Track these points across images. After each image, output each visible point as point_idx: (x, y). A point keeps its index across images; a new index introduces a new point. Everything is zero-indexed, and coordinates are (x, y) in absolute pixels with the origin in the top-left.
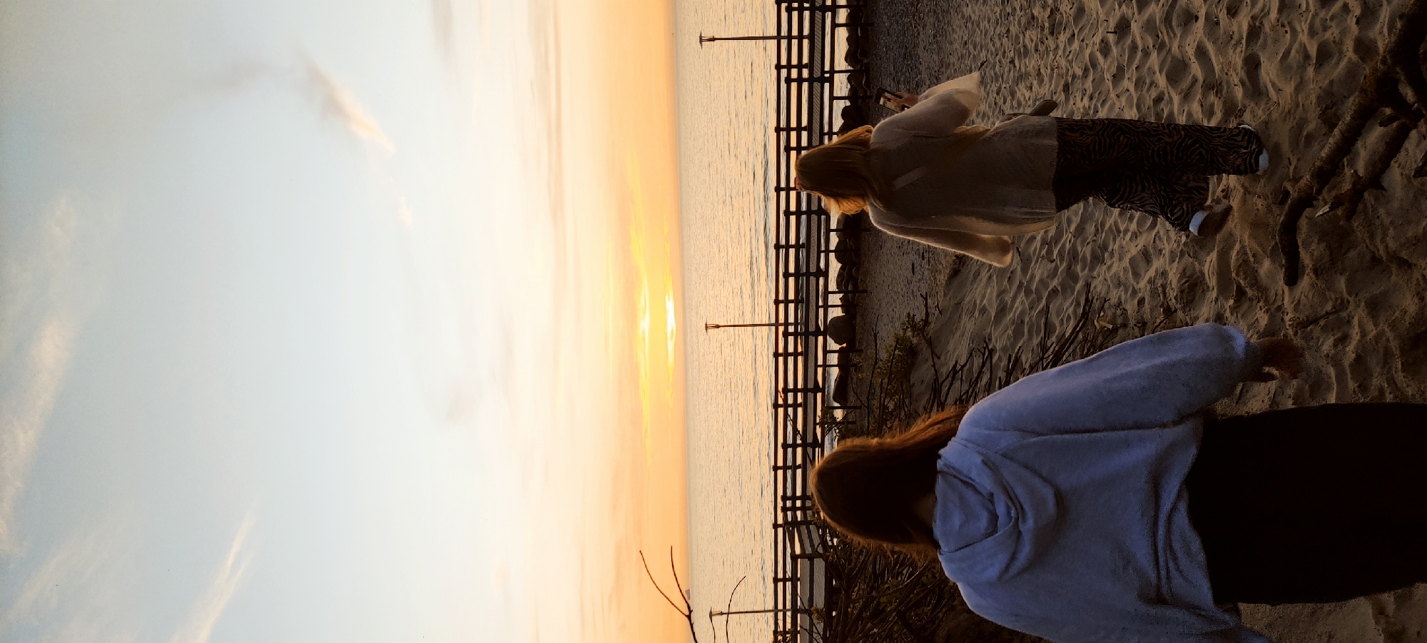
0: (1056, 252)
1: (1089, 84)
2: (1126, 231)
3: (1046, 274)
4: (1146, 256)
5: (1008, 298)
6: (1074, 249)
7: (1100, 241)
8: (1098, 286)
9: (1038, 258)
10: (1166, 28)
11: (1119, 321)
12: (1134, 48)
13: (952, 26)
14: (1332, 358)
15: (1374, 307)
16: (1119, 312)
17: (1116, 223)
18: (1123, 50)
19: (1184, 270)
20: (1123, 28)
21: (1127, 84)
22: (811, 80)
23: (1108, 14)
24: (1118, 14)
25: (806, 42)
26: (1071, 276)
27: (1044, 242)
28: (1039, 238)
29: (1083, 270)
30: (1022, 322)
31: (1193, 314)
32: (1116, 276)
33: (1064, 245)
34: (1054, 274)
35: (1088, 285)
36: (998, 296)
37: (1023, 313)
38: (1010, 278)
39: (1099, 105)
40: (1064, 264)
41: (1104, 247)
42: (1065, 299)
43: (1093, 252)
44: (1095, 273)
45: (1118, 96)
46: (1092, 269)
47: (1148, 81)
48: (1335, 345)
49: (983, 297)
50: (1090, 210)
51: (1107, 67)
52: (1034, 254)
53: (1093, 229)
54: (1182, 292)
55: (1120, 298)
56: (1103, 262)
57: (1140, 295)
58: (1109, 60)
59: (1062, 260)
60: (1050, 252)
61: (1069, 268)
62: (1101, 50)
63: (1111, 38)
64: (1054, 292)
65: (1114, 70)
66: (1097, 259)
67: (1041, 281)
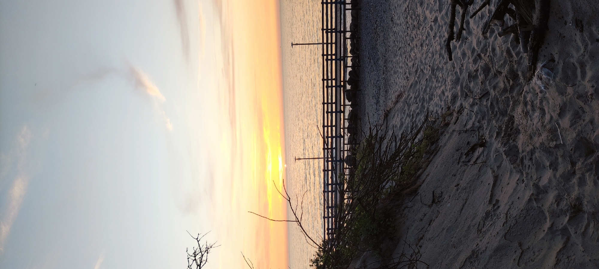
0: (418, 100)
1: (427, 42)
2: (438, 86)
3: (415, 108)
4: (443, 93)
5: (403, 120)
6: (423, 98)
7: (431, 93)
8: (431, 108)
9: (413, 104)
10: (447, 17)
11: (437, 117)
12: (439, 26)
13: (389, 36)
14: (486, 106)
15: (495, 88)
16: (437, 115)
17: (435, 85)
18: (436, 27)
19: (453, 93)
20: (436, 20)
21: (437, 38)
22: (336, 60)
23: (432, 17)
24: (435, 16)
25: (334, 45)
26: (423, 107)
27: (415, 98)
28: (413, 97)
29: (426, 104)
30: (408, 127)
31: (455, 106)
32: (436, 103)
33: (420, 97)
34: (417, 108)
35: (428, 108)
36: (400, 120)
37: (408, 124)
38: (404, 113)
39: (430, 47)
40: (421, 103)
41: (432, 95)
42: (421, 116)
43: (429, 96)
44: (430, 104)
45: (435, 43)
46: (429, 103)
47: (443, 36)
48: (486, 102)
49: (396, 122)
50: (428, 83)
51: (432, 34)
52: (412, 103)
53: (429, 89)
54: (452, 100)
55: (437, 110)
56: (432, 99)
57: (442, 107)
58: (433, 32)
59: (420, 102)
60: (416, 101)
61: (422, 105)
62: (430, 29)
63: (433, 23)
64: (418, 114)
65: (434, 35)
66: (431, 99)
67: (414, 111)
